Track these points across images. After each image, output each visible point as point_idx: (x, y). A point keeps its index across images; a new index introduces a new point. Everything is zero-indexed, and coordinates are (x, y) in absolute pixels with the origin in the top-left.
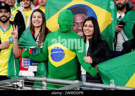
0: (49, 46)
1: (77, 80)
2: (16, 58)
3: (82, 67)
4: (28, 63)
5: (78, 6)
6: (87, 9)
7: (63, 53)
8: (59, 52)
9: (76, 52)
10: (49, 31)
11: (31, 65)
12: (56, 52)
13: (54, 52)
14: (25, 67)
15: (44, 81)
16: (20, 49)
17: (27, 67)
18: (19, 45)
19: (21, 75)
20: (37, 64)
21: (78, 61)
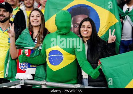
0: (46, 49)
1: (79, 84)
2: (13, 60)
3: (82, 71)
4: (26, 65)
5: (80, 7)
6: (90, 10)
7: (62, 56)
8: (57, 55)
9: (75, 55)
10: (48, 32)
11: (29, 67)
12: (54, 55)
13: (52, 56)
14: (23, 70)
15: (44, 85)
16: (18, 50)
17: (25, 70)
18: (16, 45)
19: (18, 78)
20: (35, 66)
21: (78, 64)
